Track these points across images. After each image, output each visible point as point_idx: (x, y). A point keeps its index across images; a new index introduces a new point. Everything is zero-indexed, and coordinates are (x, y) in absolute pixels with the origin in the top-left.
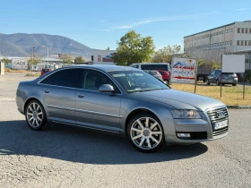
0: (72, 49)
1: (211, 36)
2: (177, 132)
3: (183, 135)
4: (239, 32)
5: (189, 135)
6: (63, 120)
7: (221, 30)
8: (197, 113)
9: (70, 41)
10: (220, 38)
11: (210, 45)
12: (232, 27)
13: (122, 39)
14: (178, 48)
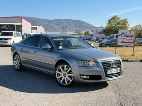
0: (84, 27)
2: (80, 75)
3: (85, 77)
5: (88, 77)
6: (29, 66)
8: (95, 63)
9: (83, 23)
13: (109, 21)
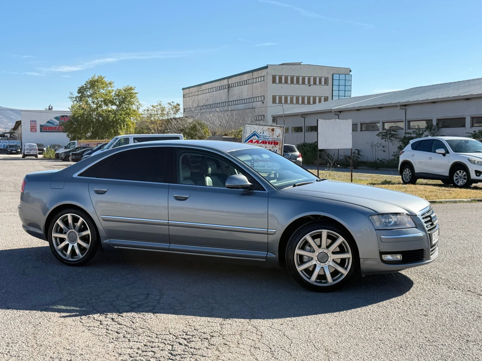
1: (229, 87)
2: (381, 253)
4: (274, 81)
5: (400, 257)
7: (245, 77)
8: (409, 219)
10: (244, 92)
11: (228, 103)
12: (263, 73)
13: (81, 91)
14: (176, 108)
